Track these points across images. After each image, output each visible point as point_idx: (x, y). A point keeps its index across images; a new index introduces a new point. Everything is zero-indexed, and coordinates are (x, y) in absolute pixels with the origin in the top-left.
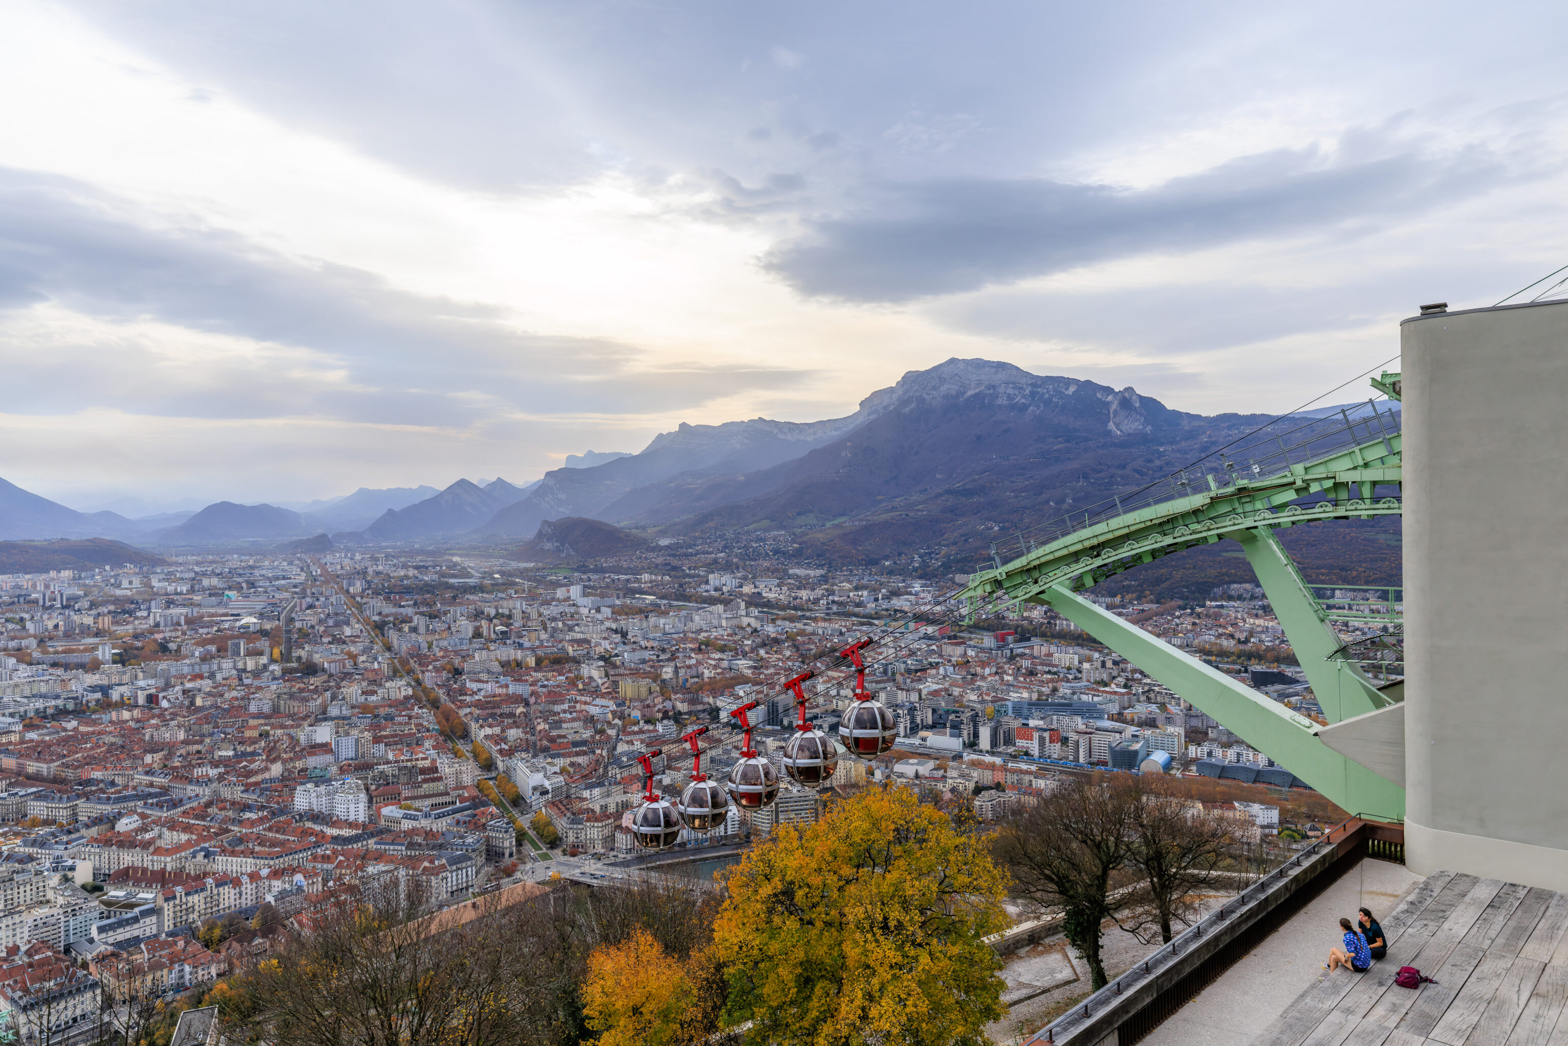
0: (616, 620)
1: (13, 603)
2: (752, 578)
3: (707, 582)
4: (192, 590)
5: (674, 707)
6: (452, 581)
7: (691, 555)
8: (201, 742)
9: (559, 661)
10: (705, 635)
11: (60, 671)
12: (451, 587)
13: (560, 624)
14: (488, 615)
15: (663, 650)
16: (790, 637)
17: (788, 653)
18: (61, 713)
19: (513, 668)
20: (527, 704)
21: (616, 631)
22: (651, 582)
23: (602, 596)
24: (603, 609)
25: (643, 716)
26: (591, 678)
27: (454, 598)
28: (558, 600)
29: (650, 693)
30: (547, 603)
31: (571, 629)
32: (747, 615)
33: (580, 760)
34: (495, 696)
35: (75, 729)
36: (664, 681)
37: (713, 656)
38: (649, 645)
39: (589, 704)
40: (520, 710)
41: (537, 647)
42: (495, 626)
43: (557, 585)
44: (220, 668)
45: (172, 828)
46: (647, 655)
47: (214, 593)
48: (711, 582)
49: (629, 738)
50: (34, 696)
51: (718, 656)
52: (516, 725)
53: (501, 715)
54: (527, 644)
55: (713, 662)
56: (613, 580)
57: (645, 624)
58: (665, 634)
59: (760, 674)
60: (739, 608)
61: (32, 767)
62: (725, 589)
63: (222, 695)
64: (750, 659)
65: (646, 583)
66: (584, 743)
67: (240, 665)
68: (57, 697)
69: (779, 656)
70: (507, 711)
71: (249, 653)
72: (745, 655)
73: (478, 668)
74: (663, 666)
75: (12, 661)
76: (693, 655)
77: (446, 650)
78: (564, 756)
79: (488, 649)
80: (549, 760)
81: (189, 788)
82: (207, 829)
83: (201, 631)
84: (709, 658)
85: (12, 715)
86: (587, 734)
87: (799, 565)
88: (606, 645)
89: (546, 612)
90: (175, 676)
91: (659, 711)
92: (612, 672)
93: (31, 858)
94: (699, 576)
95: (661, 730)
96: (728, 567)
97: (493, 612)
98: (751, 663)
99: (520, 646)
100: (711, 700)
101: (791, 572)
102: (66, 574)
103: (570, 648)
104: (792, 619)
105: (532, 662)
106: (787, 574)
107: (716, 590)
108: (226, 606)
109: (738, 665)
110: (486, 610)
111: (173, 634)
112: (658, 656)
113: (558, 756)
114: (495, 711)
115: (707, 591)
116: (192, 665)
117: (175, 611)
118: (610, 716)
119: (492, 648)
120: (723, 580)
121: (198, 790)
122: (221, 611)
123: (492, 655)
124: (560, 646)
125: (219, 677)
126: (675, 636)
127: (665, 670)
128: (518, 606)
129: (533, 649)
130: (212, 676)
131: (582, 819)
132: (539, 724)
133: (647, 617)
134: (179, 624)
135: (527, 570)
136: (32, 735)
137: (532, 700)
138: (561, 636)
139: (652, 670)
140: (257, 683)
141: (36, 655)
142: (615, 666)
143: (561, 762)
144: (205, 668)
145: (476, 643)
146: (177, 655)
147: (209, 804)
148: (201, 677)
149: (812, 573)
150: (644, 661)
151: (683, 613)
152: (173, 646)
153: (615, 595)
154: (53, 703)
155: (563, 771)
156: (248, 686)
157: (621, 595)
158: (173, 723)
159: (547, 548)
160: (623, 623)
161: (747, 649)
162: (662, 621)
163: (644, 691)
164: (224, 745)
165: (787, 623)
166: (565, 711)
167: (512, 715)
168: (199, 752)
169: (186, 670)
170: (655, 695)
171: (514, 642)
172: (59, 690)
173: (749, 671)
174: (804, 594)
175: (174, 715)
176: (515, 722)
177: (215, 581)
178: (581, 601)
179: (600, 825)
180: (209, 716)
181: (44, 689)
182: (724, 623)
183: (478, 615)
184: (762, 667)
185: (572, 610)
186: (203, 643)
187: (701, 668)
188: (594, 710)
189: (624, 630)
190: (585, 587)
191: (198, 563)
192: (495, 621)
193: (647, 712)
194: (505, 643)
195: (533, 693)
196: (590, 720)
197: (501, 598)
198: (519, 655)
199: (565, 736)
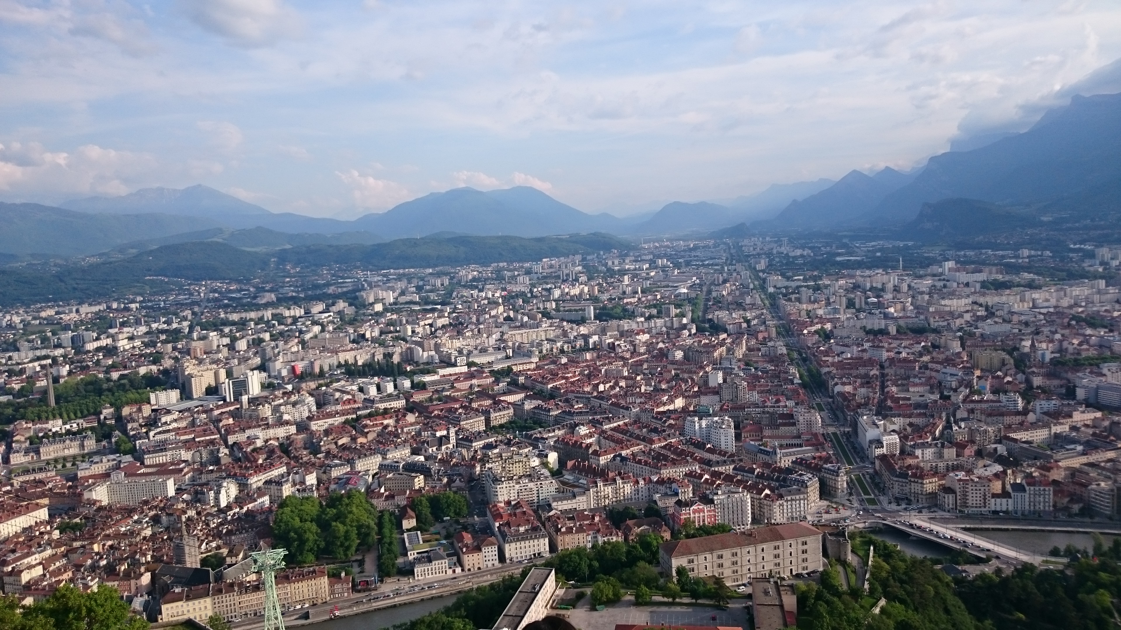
0: (983, 295)
8: (635, 379)
9: (918, 331)
10: (1080, 310)
15: (1028, 325)
19: (875, 334)
20: (881, 368)
21: (981, 305)
22: (1028, 257)
23: (975, 271)
24: (972, 283)
26: (946, 348)
28: (930, 274)
29: (1003, 365)
30: (921, 277)
34: (854, 358)
35: (565, 363)
36: (1020, 353)
37: (1082, 331)
40: (874, 372)
41: (901, 317)
42: (868, 297)
43: (931, 262)
46: (1008, 328)
50: (547, 340)
51: (1089, 331)
58: (1033, 307)
63: (654, 346)
66: (926, 406)
73: (845, 333)
74: (1024, 340)
77: (821, 317)
80: (890, 419)
86: (931, 398)
92: (969, 343)
103: (932, 319)
105: (893, 330)
107: (1103, 264)
109: (1110, 342)
112: (1020, 330)
113: (900, 416)
114: (850, 372)
115: (1090, 266)
120: (1115, 253)
123: (860, 324)
124: (923, 317)
126: (1045, 310)
129: (896, 319)
133: (1017, 292)
137: (887, 364)
139: (1010, 343)
142: (973, 338)
145: (848, 313)
150: (1004, 334)
151: (1058, 287)
153: (987, 270)
156: (672, 340)
157: (996, 270)
159: (927, 227)
162: (1032, 295)
164: (648, 382)
166: (914, 377)
168: (632, 386)
170: (1007, 367)
176: (867, 382)
180: (642, 360)
187: (1066, 343)
189: (989, 303)
190: (959, 262)
192: (868, 293)
194: (872, 313)
195: (888, 358)
199: (909, 399)
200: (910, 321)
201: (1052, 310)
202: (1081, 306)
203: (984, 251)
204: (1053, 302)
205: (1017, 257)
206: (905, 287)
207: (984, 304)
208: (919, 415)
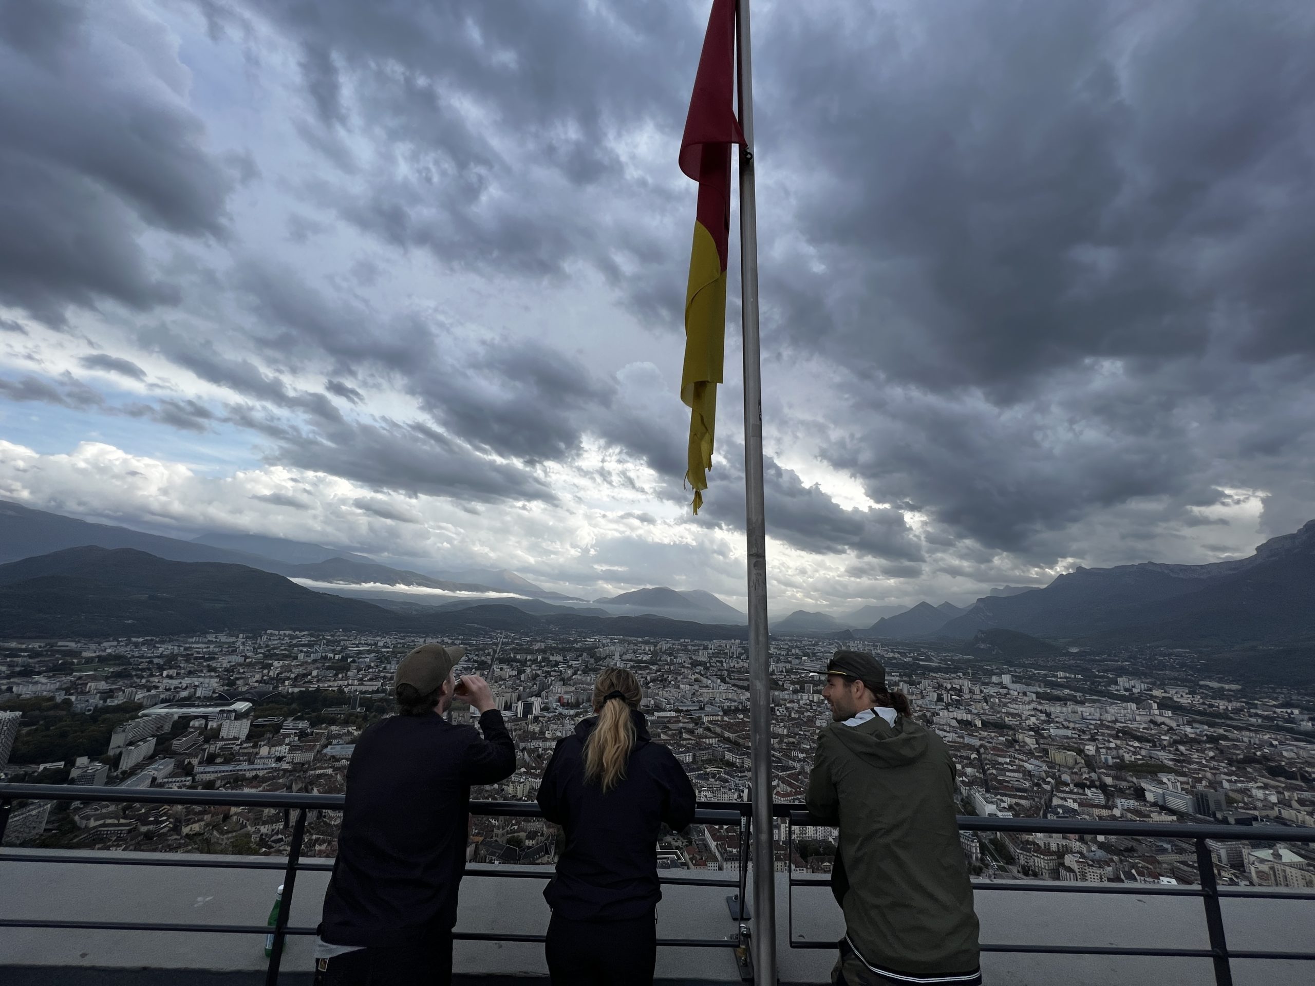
0: (1040, 703)
1: (718, 653)
2: (1161, 684)
3: (1116, 683)
4: (787, 655)
5: (1099, 778)
6: (921, 663)
7: (1099, 661)
8: (794, 738)
9: (1000, 727)
10: (1122, 725)
11: (735, 689)
12: (919, 666)
13: (997, 700)
14: (946, 688)
15: (1084, 732)
16: (1212, 739)
17: (1211, 754)
18: (737, 710)
19: (965, 725)
20: (978, 753)
21: (1041, 711)
22: (1065, 678)
23: (1028, 685)
24: (1028, 694)
25: (1072, 780)
26: (1025, 744)
27: (924, 674)
28: (993, 683)
29: (1076, 763)
30: (987, 684)
31: (1005, 705)
32: (1161, 715)
33: (1023, 802)
34: (955, 742)
35: (742, 719)
36: (1087, 756)
37: (1131, 743)
38: (1072, 725)
39: (1026, 762)
40: (974, 756)
41: (982, 714)
42: (952, 695)
43: (991, 673)
44: (802, 699)
45: (783, 783)
46: (1069, 733)
47: (797, 657)
48: (1121, 684)
49: (1063, 795)
50: (727, 699)
51: (1137, 744)
52: (971, 765)
53: (961, 756)
54: (974, 711)
55: (1132, 749)
56: (1034, 674)
57: (1064, 709)
58: (1083, 718)
59: (1183, 767)
60: (1151, 707)
61: (727, 734)
62: (1135, 690)
63: (803, 714)
64: (1170, 752)
65: (1061, 678)
66: (1024, 790)
67: (811, 699)
68: (735, 701)
69: (1200, 755)
70: (964, 754)
71: (815, 692)
72: (1164, 748)
73: (943, 722)
74: (1086, 744)
75: (719, 681)
76: (1111, 740)
77: (921, 707)
78: (1010, 796)
79: (948, 709)
80: (999, 797)
81: (790, 762)
82: (799, 787)
83: (792, 676)
84: (1127, 744)
85: (719, 707)
86: (1027, 784)
87: (1210, 678)
88: (1033, 719)
89: (986, 691)
90: (782, 700)
91: (1086, 779)
92: (1042, 741)
93: (726, 781)
94: (1108, 677)
95: (1090, 794)
96: (1134, 673)
97: (949, 686)
98: (1172, 756)
99: (970, 712)
100: (1134, 780)
101: (1202, 683)
102: (738, 641)
103: (1006, 718)
104: (1211, 725)
105: (979, 724)
106: (1198, 685)
107: (1126, 690)
108: (803, 665)
109: (1158, 755)
110: (945, 685)
111: (780, 677)
112: (1079, 736)
113: (1006, 795)
114: (956, 753)
115: (1117, 690)
116: (788, 694)
117: (781, 665)
118: (1044, 775)
119: (950, 710)
120: (1132, 683)
121: (795, 764)
122: (801, 667)
123: (951, 715)
124: (998, 716)
125: (801, 702)
126: (1093, 722)
127: (1087, 747)
128: (966, 684)
129: (979, 715)
130: (798, 702)
131: (1030, 849)
132: (988, 769)
133: (1066, 704)
134: (782, 671)
135: (969, 660)
136: (726, 719)
137: (982, 750)
138: (998, 709)
139: (1076, 745)
140: (819, 709)
141: (727, 679)
142: (1044, 738)
143: (1008, 801)
144: (795, 697)
145: (940, 705)
146: (783, 689)
147: (799, 773)
148: (794, 702)
149: (1227, 687)
150: (1067, 737)
151: (1098, 705)
152: (781, 683)
153: (1037, 684)
154: (734, 704)
155: (1010, 808)
156: (815, 711)
157: (1042, 685)
158: (782, 724)
159: (982, 647)
160: (1047, 707)
161: (1165, 743)
162: (1080, 709)
163: (1071, 762)
164: (806, 741)
165: (1206, 727)
166: (1006, 763)
167: (968, 758)
168: (793, 743)
169: (787, 697)
170: (1080, 765)
171: (965, 709)
172: (736, 698)
173: (1170, 763)
174: (1222, 705)
175: (782, 721)
176: (971, 763)
177: (797, 651)
178: (1012, 686)
179: (1046, 858)
180: (799, 723)
181: (730, 696)
182: (1138, 718)
183: (940, 686)
184: (1184, 761)
185: (1005, 691)
186: (793, 683)
187: (1121, 752)
188: (1029, 767)
189: (1048, 711)
190: (1012, 676)
191: (790, 641)
192: (951, 692)
193: (1076, 778)
194: (959, 708)
195: (981, 746)
196: (1028, 774)
197: (954, 678)
198: (969, 717)
199: (1008, 782)
200: (990, 717)
201: (1099, 722)
202: (1122, 722)
203: (1029, 669)
204: (1097, 716)
205: (1056, 676)
206: (977, 691)
207: (1044, 711)
208: (1021, 797)
